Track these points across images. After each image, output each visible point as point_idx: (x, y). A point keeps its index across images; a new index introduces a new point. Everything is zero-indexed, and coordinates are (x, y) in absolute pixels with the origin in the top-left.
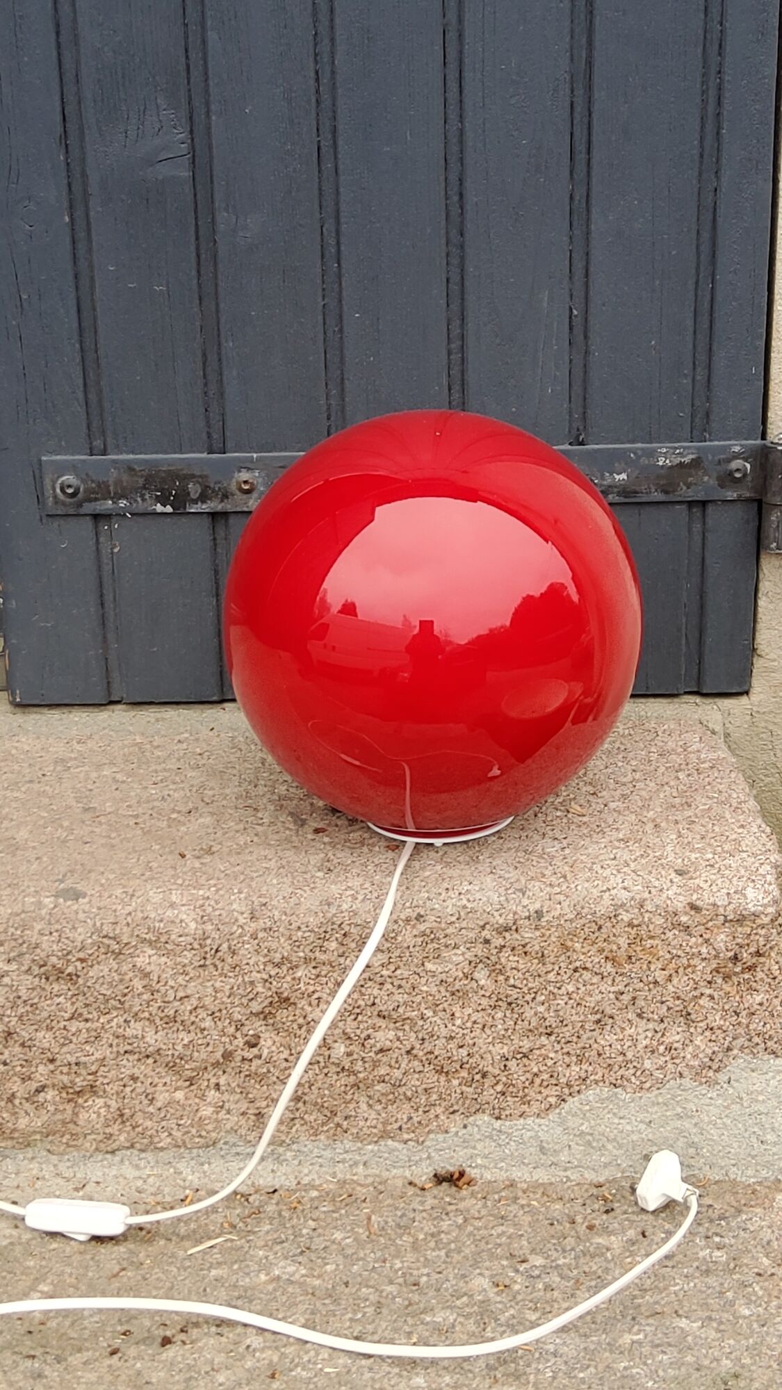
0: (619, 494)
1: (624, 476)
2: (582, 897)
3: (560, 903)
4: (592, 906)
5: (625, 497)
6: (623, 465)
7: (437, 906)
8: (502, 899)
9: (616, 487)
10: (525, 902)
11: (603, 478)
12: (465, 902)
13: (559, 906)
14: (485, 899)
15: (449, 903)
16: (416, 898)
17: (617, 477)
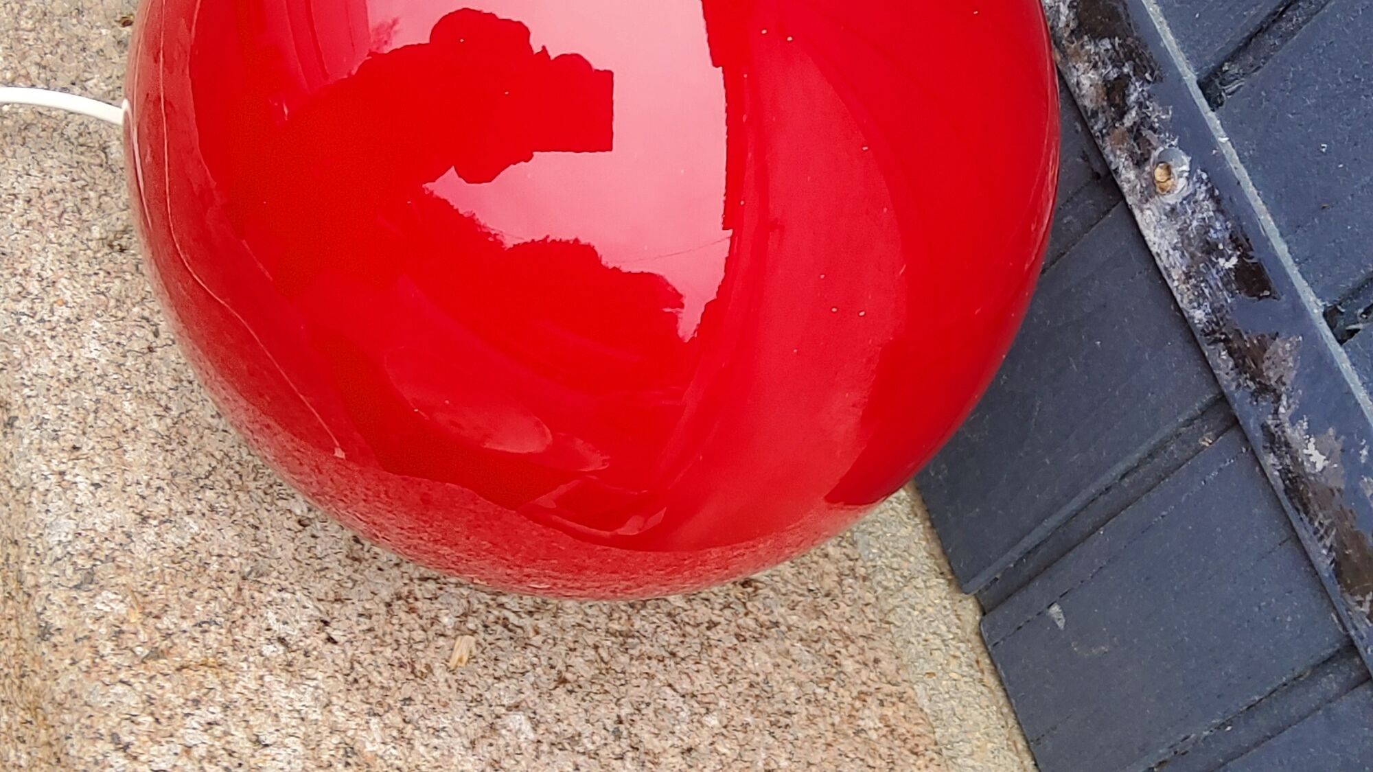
0: (1285, 472)
1: (1319, 461)
2: (92, 700)
3: (74, 663)
4: (76, 727)
5: (1286, 491)
6: (1338, 446)
7: (26, 441)
8: (58, 551)
9: (1294, 459)
10: (58, 597)
11: (1294, 420)
12: (41, 487)
13: (68, 661)
14: (49, 519)
15: (39, 460)
16: (42, 400)
17: (1311, 449)
